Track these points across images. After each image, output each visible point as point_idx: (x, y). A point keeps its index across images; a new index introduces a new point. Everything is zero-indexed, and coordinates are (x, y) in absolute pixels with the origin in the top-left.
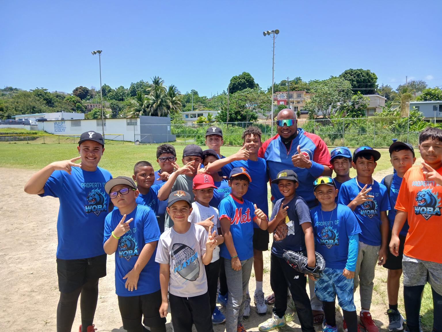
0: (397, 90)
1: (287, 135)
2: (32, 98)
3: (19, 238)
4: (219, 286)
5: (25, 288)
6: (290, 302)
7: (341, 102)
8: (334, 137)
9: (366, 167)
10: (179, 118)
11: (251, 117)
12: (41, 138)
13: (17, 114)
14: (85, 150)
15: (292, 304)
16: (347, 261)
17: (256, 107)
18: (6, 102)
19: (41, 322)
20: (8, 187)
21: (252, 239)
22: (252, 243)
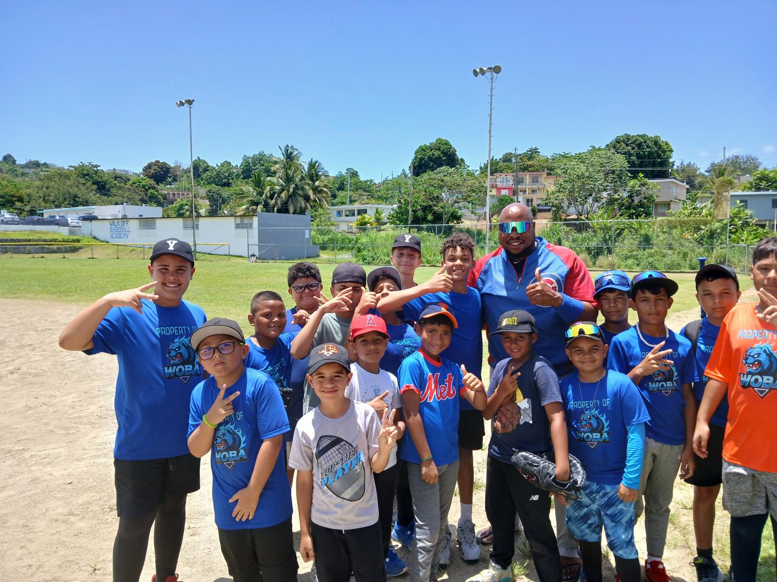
0: (706, 171)
1: (516, 247)
2: (72, 181)
3: (47, 421)
4: (395, 510)
5: (57, 508)
6: (521, 542)
7: (609, 192)
8: (596, 253)
9: (653, 308)
10: (325, 217)
11: (451, 216)
12: (86, 249)
13: (46, 208)
14: (162, 272)
15: (525, 546)
16: (625, 470)
17: (460, 199)
18: (28, 187)
19: (86, 568)
20: (30, 333)
21: (457, 429)
22: (457, 436)
